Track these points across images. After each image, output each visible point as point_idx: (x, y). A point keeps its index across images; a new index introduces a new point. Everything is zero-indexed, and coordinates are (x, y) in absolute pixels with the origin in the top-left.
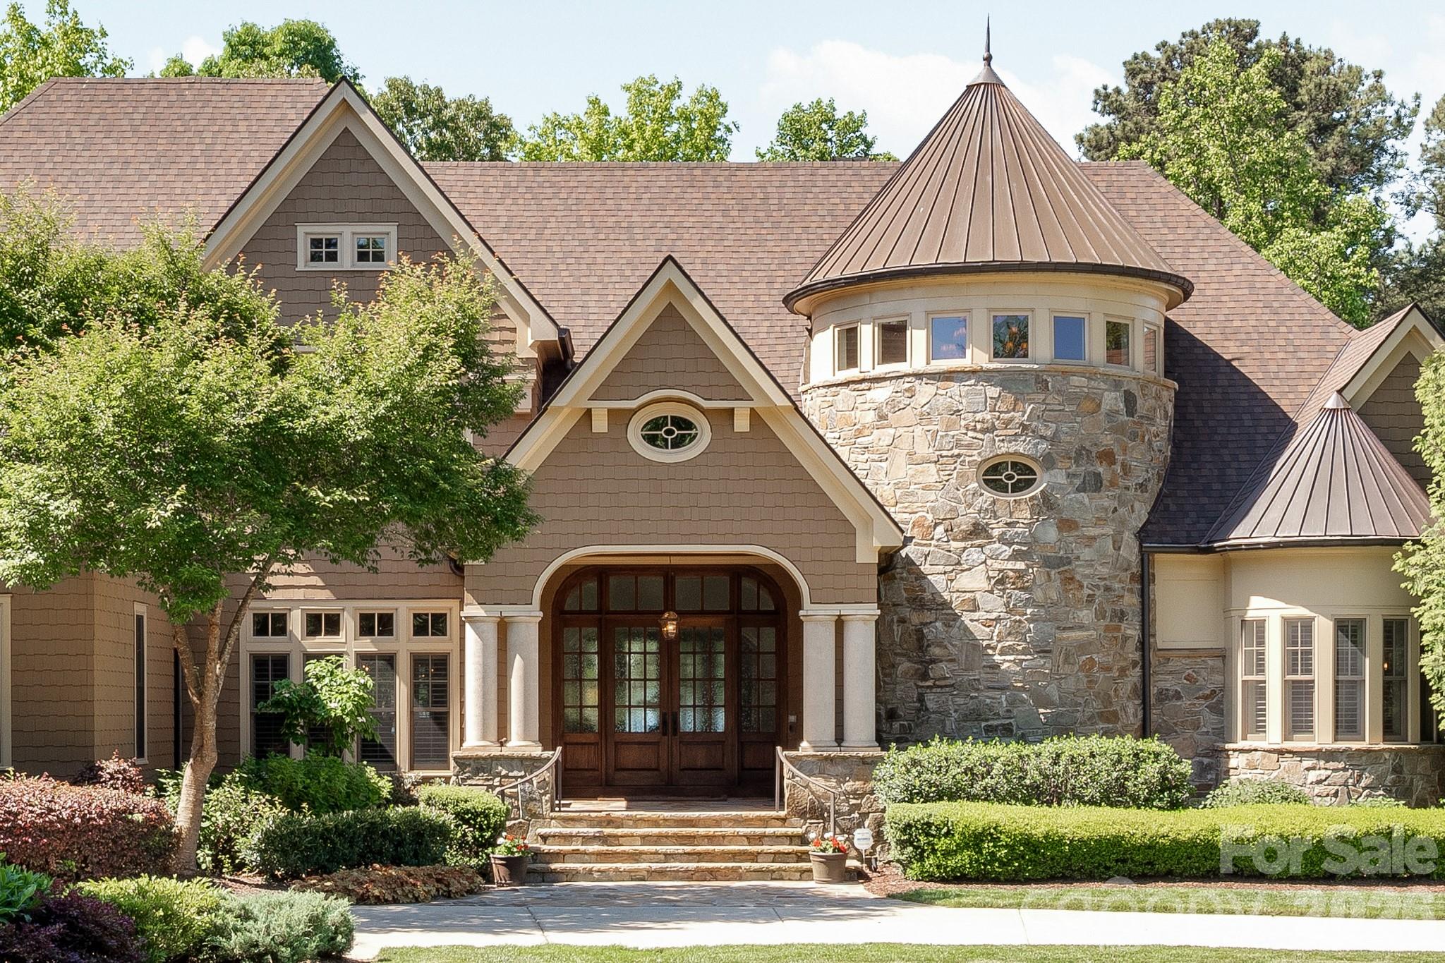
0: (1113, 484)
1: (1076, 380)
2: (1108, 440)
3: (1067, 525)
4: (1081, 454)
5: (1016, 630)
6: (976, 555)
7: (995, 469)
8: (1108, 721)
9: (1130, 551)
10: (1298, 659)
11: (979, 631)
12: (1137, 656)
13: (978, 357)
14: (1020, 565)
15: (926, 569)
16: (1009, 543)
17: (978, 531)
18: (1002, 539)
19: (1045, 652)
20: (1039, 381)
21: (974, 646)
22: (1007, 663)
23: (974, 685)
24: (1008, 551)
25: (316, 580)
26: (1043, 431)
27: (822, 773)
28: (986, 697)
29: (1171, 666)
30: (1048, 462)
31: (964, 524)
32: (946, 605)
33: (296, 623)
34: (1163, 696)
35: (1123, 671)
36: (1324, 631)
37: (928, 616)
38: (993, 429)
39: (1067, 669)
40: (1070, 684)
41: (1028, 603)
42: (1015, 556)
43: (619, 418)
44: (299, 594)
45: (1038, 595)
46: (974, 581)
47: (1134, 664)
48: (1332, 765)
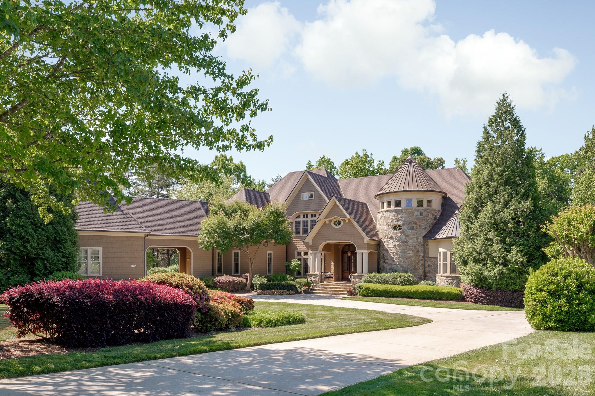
0: (416, 228)
1: (409, 211)
2: (416, 221)
3: (407, 236)
4: (409, 223)
5: (397, 254)
6: (391, 241)
7: (396, 227)
8: (415, 270)
9: (421, 240)
10: (445, 259)
11: (392, 254)
12: (423, 259)
13: (393, 207)
14: (398, 243)
15: (385, 244)
16: (396, 239)
17: (392, 237)
18: (395, 239)
19: (402, 258)
20: (402, 211)
21: (391, 257)
22: (396, 260)
23: (391, 264)
24: (396, 241)
25: (305, 247)
26: (402, 220)
27: (358, 278)
28: (393, 266)
29: (431, 260)
30: (403, 225)
31: (389, 236)
32: (387, 250)
33: (302, 254)
34: (429, 266)
35: (419, 262)
36: (449, 254)
37: (385, 252)
38: (394, 220)
39: (406, 261)
40: (407, 263)
41: (399, 249)
42: (398, 241)
43: (330, 221)
44: (303, 249)
45: (401, 248)
46: (391, 246)
47: (422, 260)
48: (449, 279)
